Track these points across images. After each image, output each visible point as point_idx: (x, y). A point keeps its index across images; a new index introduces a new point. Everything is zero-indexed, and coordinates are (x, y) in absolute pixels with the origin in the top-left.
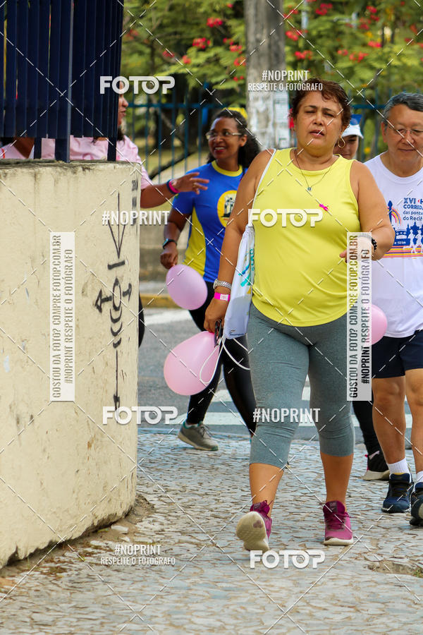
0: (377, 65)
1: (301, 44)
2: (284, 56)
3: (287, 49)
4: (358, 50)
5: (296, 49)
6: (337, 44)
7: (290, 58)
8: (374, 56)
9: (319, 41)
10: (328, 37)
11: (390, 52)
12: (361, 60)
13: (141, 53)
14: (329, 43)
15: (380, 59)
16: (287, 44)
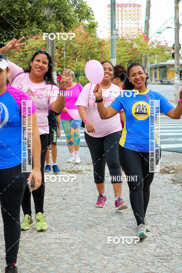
0: (76, 66)
1: (59, 62)
2: (55, 65)
3: (56, 63)
4: (71, 63)
5: (59, 63)
6: (67, 62)
7: (57, 65)
8: (75, 65)
9: (63, 62)
10: (65, 61)
11: (78, 63)
12: (72, 65)
13: (26, 65)
14: (65, 62)
15: (76, 65)
16: (56, 62)
